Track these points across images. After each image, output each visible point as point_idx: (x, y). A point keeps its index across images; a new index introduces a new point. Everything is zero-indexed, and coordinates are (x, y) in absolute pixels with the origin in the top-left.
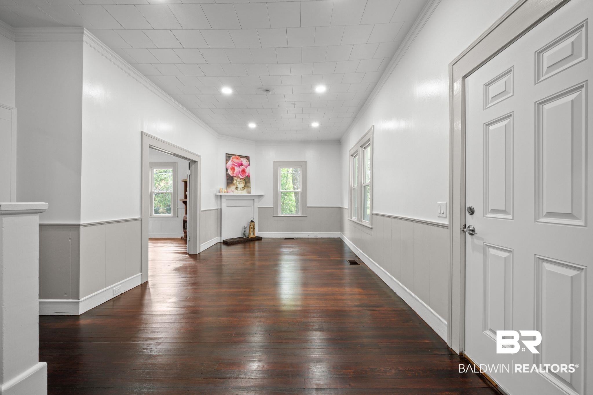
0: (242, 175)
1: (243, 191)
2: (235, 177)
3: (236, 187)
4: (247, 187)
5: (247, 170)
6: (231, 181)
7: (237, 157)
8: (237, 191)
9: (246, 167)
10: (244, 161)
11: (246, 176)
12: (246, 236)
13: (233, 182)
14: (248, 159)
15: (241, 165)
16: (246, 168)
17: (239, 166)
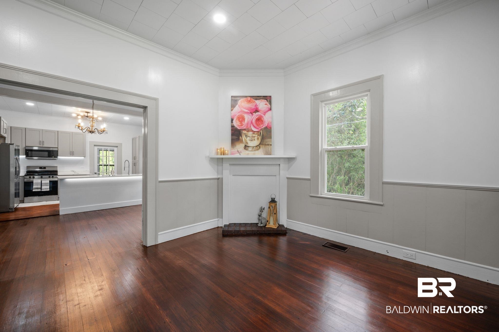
0: (257, 127)
1: (257, 152)
2: (245, 130)
3: (246, 146)
4: (266, 145)
5: (267, 118)
6: (237, 137)
7: (249, 98)
8: (247, 152)
9: (265, 113)
10: (262, 105)
11: (264, 127)
12: (261, 223)
13: (241, 138)
14: (268, 100)
15: (257, 110)
16: (265, 115)
17: (251, 113)
